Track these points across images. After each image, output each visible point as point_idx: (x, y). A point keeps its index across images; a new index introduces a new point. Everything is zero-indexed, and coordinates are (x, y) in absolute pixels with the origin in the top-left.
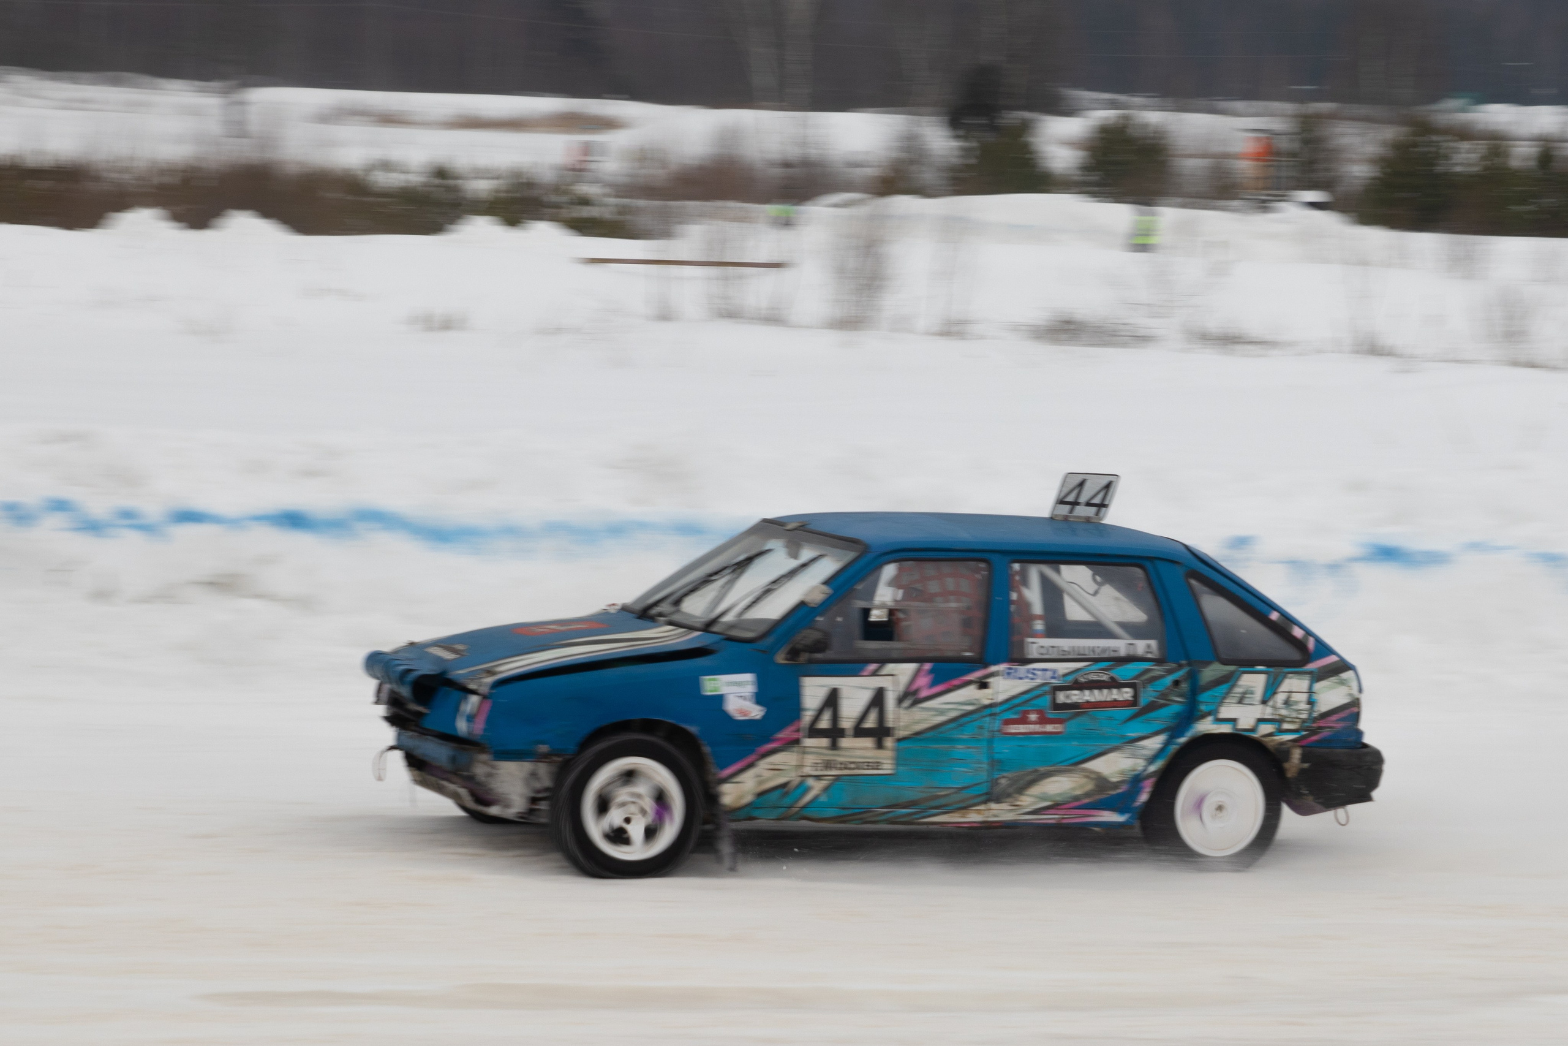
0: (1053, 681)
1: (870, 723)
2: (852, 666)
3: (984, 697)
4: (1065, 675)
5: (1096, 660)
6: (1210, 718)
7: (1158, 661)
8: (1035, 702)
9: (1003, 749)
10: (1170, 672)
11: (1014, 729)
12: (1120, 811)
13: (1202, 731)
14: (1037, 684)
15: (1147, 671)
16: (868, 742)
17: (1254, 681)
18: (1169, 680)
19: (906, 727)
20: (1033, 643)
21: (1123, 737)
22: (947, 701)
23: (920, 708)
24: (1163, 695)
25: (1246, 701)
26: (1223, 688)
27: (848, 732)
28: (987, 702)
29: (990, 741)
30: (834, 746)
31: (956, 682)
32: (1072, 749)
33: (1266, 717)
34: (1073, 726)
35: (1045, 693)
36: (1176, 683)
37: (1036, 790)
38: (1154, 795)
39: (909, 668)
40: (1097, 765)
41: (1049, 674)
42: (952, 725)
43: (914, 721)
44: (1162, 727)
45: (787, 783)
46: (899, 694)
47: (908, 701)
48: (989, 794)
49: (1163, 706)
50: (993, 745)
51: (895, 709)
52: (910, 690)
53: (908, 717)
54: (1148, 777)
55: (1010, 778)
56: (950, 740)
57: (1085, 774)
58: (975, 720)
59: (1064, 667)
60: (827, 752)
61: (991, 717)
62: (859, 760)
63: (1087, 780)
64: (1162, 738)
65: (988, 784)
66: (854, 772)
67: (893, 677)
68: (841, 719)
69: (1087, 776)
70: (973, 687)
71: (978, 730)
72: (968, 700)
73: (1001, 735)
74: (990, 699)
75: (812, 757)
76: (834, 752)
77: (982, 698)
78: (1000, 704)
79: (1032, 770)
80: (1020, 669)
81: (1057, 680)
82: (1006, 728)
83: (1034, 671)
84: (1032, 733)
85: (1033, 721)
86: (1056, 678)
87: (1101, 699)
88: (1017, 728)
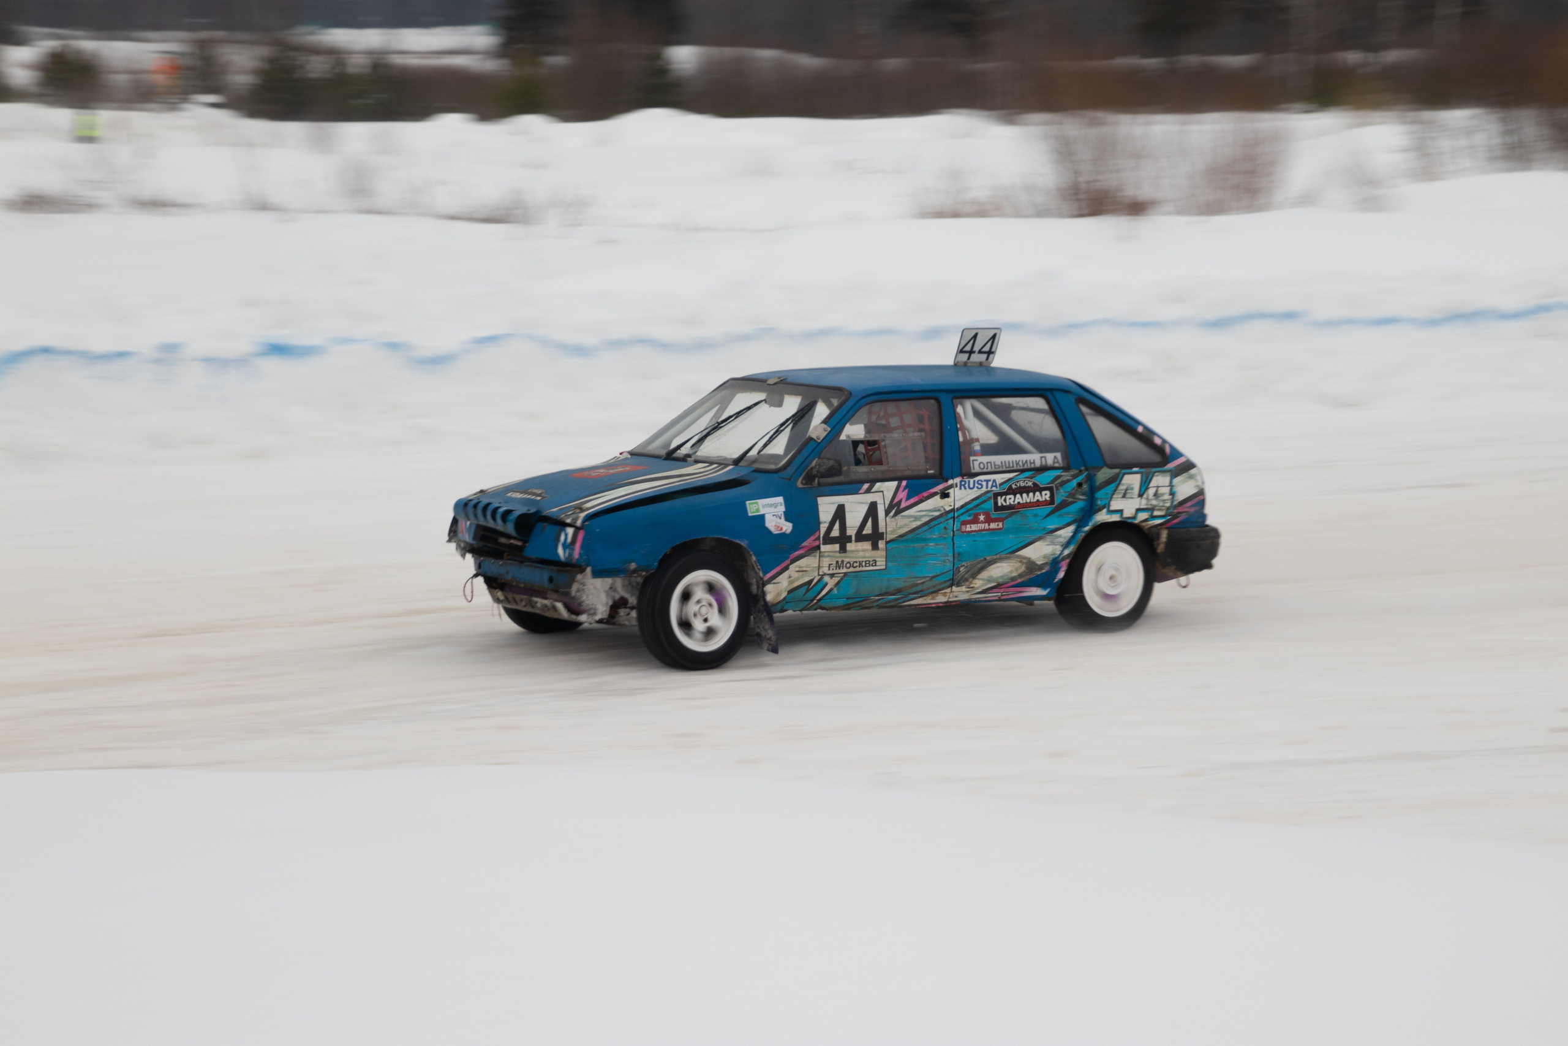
0: (994, 489)
1: (868, 530)
2: (852, 487)
3: (947, 504)
4: (1001, 484)
5: (1022, 471)
6: (1105, 510)
7: (1066, 468)
8: (980, 506)
9: (962, 544)
10: (1075, 477)
11: (968, 528)
12: (1042, 586)
13: (1099, 521)
14: (983, 492)
15: (1058, 477)
16: (867, 545)
17: (1132, 480)
18: (1074, 483)
19: (893, 532)
20: (976, 460)
21: (1044, 528)
22: (918, 510)
23: (903, 516)
24: (1071, 495)
25: (1128, 496)
26: (1113, 486)
27: (853, 538)
28: (948, 508)
29: (953, 538)
30: (843, 549)
31: (925, 494)
32: (1010, 540)
33: (1142, 507)
34: (1009, 523)
35: (989, 499)
36: (1080, 485)
37: (984, 575)
38: (1067, 572)
39: (893, 485)
40: (1028, 552)
41: (990, 484)
42: (926, 527)
43: (898, 526)
44: (1071, 519)
45: (811, 581)
46: (887, 506)
47: (893, 512)
48: (953, 579)
49: (1072, 503)
50: (955, 542)
51: (884, 518)
52: (894, 503)
53: (894, 524)
54: (1064, 559)
55: (967, 567)
56: (924, 540)
57: (1019, 560)
58: (941, 523)
59: (1000, 478)
60: (838, 555)
61: (952, 520)
62: (861, 560)
63: (1020, 564)
64: (1072, 528)
65: (952, 572)
66: (858, 569)
67: (882, 493)
68: (847, 529)
69: (1021, 562)
70: (938, 497)
71: (944, 530)
72: (935, 508)
73: (960, 533)
74: (951, 506)
75: (827, 559)
76: (843, 555)
77: (945, 505)
78: (958, 509)
79: (982, 559)
80: (969, 481)
81: (997, 488)
82: (963, 528)
83: (980, 482)
84: (979, 531)
85: (982, 521)
86: (996, 486)
87: (1028, 501)
88: (971, 527)
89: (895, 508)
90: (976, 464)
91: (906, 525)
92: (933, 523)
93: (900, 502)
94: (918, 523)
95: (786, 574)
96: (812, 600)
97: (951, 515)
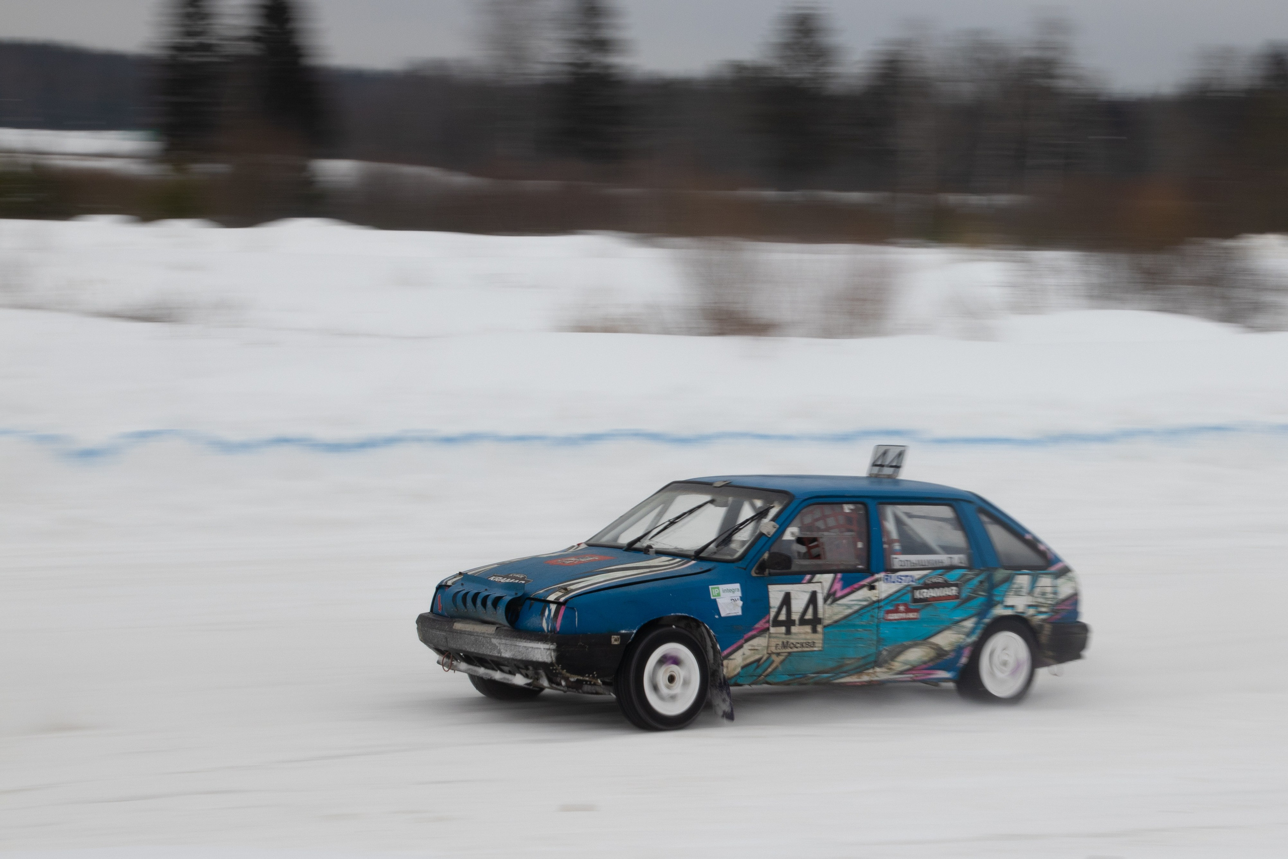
0: (912, 583)
1: (809, 615)
2: (796, 578)
3: (873, 595)
4: (919, 579)
5: (934, 569)
6: (1001, 606)
7: (969, 568)
8: (900, 598)
9: (886, 631)
10: (977, 575)
11: (891, 617)
12: (948, 669)
13: (996, 614)
14: (903, 586)
15: (965, 575)
16: (808, 629)
17: (1023, 580)
18: (975, 582)
19: (830, 618)
20: (896, 558)
21: (951, 619)
22: (851, 599)
23: (837, 604)
24: (975, 591)
25: (1020, 594)
26: (1006, 585)
27: (797, 622)
28: (875, 599)
29: (878, 626)
30: (788, 632)
31: (856, 586)
32: (924, 629)
33: (1031, 604)
34: (925, 613)
35: (908, 592)
36: (981, 582)
37: (902, 658)
38: (968, 658)
39: (829, 577)
41: (909, 579)
42: (856, 615)
43: (834, 613)
44: (974, 612)
45: (758, 660)
46: (825, 595)
47: (829, 600)
48: (876, 661)
49: (974, 598)
50: (879, 628)
51: (823, 605)
52: (831, 592)
53: (830, 611)
54: (967, 646)
55: (888, 650)
56: (854, 626)
57: (930, 646)
58: (869, 611)
59: (917, 574)
60: (784, 636)
61: (878, 609)
62: (802, 641)
63: (931, 650)
64: (974, 620)
65: (875, 654)
66: (800, 649)
67: (819, 584)
68: (792, 613)
69: (932, 648)
70: (866, 589)
71: (871, 618)
72: (864, 598)
73: (884, 621)
74: (877, 597)
75: (775, 640)
76: (788, 636)
78: (883, 600)
79: (901, 644)
80: (892, 576)
81: (914, 583)
82: (887, 616)
83: (900, 577)
84: (901, 619)
85: (901, 611)
86: (914, 581)
87: (939, 595)
88: (893, 616)
89: (832, 597)
90: (897, 562)
91: (841, 612)
92: (862, 612)
93: (834, 593)
94: (849, 611)
95: (740, 652)
96: (761, 675)
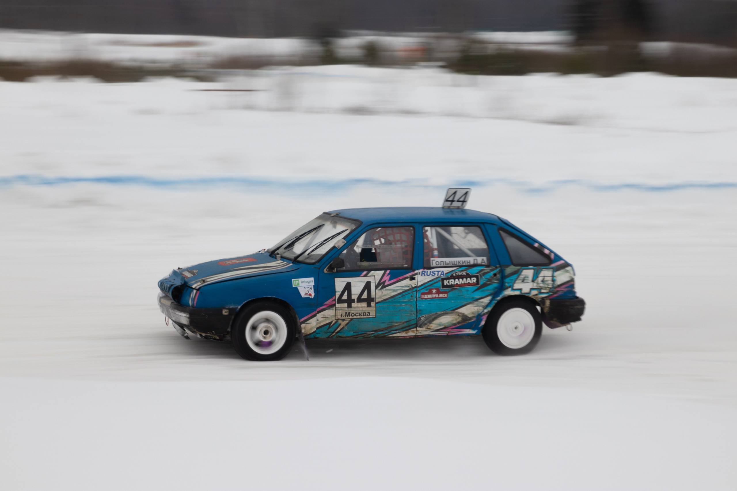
0: (442, 276)
1: (365, 296)
2: (356, 272)
3: (413, 283)
4: (446, 274)
5: (460, 267)
6: (510, 289)
7: (487, 266)
8: (433, 285)
9: (422, 305)
10: (492, 270)
11: (426, 297)
12: (474, 329)
13: (506, 295)
14: (435, 277)
15: (482, 270)
16: (364, 304)
17: (528, 273)
18: (492, 274)
19: (379, 298)
20: (434, 260)
21: (473, 298)
22: (396, 286)
23: (386, 289)
24: (489, 280)
25: (525, 281)
26: (515, 276)
27: (356, 300)
28: (414, 286)
29: (416, 302)
30: (349, 306)
31: (401, 278)
32: (451, 304)
33: (534, 287)
34: (451, 294)
35: (439, 281)
36: (495, 275)
37: (437, 321)
38: (487, 322)
39: (381, 272)
41: (440, 273)
42: (400, 296)
43: (383, 295)
44: (490, 293)
45: (331, 323)
46: (376, 284)
47: (380, 287)
48: (417, 324)
49: (489, 284)
50: (417, 304)
51: (375, 290)
52: (381, 282)
53: (381, 293)
54: (484, 314)
55: (425, 317)
56: (399, 302)
57: (457, 314)
58: (409, 293)
59: (446, 270)
60: (347, 309)
61: (416, 292)
62: (360, 312)
63: (458, 317)
64: (489, 298)
65: (416, 320)
66: (359, 317)
67: (374, 277)
68: (352, 295)
69: (458, 315)
70: (408, 280)
71: (411, 297)
72: (406, 285)
73: (421, 299)
74: (415, 284)
75: (340, 311)
76: (349, 309)
77: (412, 284)
78: (420, 286)
79: (435, 313)
80: (427, 272)
81: (444, 275)
82: (423, 297)
83: (434, 272)
84: (433, 298)
85: (434, 293)
86: (443, 275)
87: (463, 283)
88: (427, 296)
89: (381, 285)
90: (434, 262)
91: (388, 294)
92: (404, 294)
93: (385, 282)
94: (395, 293)
95: (314, 319)
96: (333, 333)
97: (415, 289)
